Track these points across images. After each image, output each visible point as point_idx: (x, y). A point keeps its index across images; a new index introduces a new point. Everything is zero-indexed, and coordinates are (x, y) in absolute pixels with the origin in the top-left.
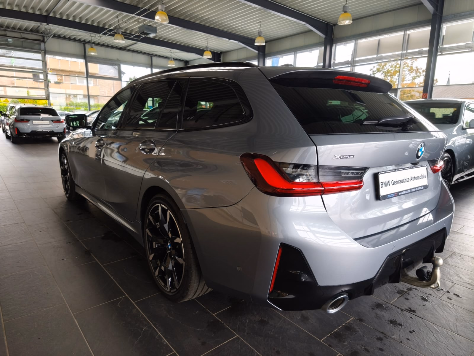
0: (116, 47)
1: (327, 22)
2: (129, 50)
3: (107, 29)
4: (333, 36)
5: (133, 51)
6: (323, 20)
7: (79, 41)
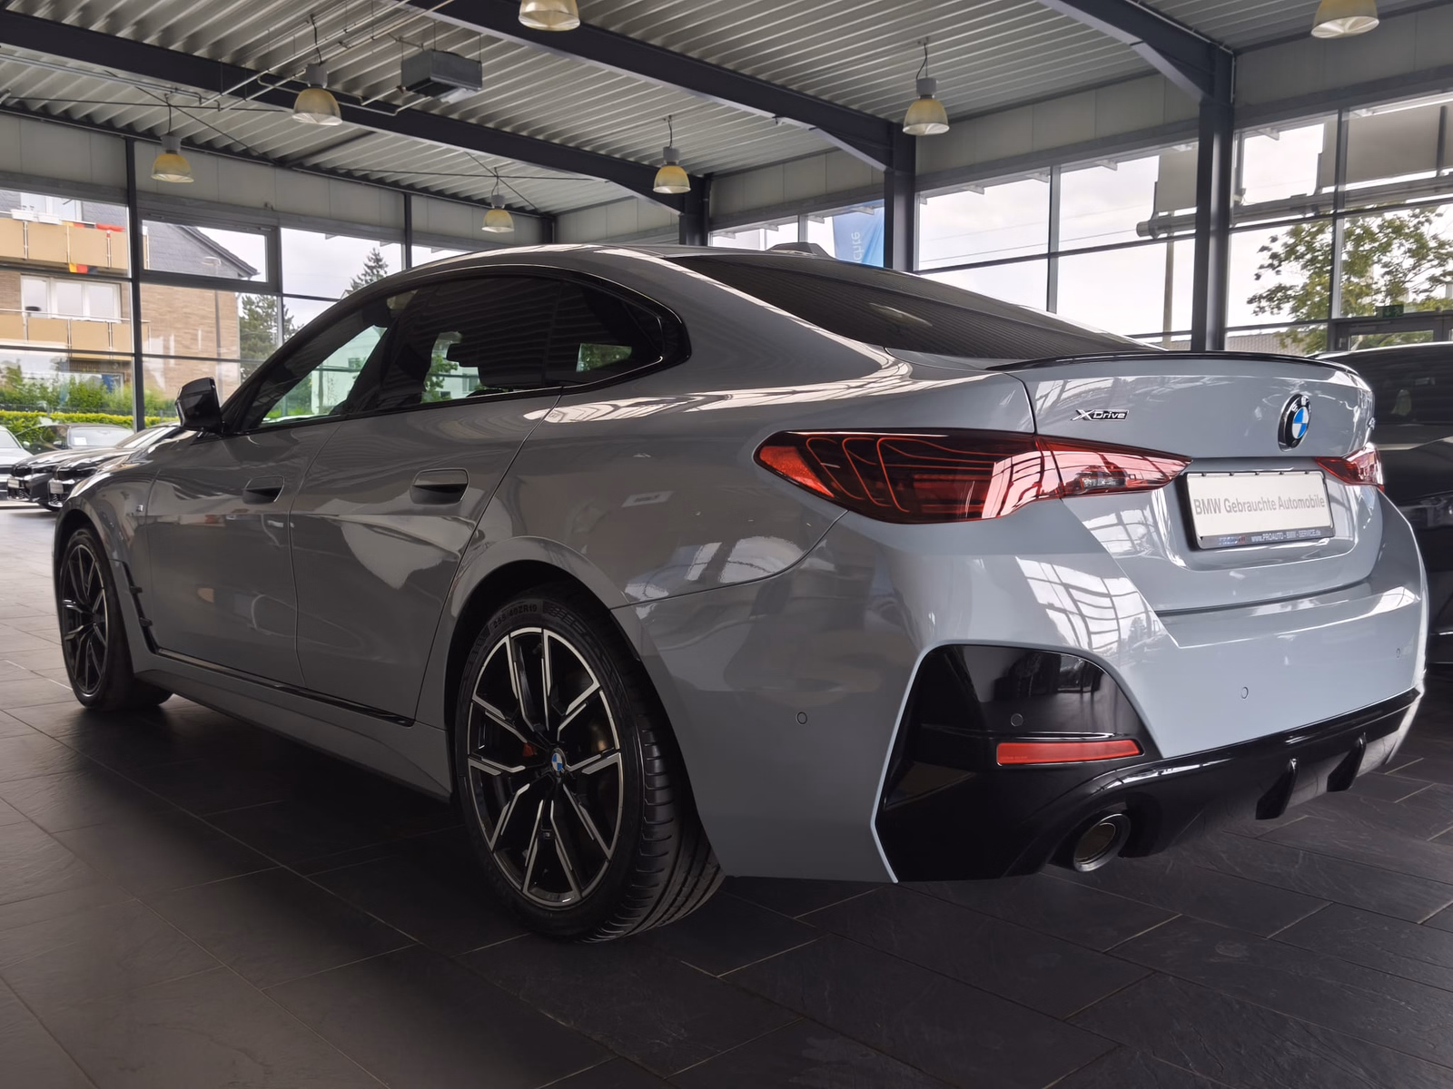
0: (265, 153)
1: (1211, 39)
2: (317, 170)
3: (251, 73)
4: (1232, 96)
5: (332, 173)
6: (1196, 32)
7: (109, 127)
